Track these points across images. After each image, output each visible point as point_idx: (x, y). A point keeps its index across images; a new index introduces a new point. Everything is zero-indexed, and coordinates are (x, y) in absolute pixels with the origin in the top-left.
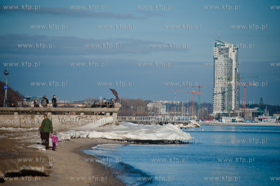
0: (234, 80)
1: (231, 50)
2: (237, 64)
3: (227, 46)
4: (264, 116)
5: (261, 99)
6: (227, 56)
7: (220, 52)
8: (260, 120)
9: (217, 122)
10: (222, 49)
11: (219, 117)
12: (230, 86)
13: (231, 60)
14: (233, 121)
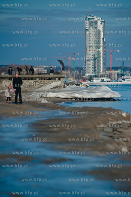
0: (101, 47)
1: (99, 22)
2: (104, 35)
3: (96, 19)
4: (126, 77)
5: (123, 63)
6: (96, 28)
7: (91, 25)
8: (124, 80)
9: (89, 82)
10: (92, 22)
11: (90, 79)
12: (99, 53)
13: (100, 31)
14: (103, 81)
